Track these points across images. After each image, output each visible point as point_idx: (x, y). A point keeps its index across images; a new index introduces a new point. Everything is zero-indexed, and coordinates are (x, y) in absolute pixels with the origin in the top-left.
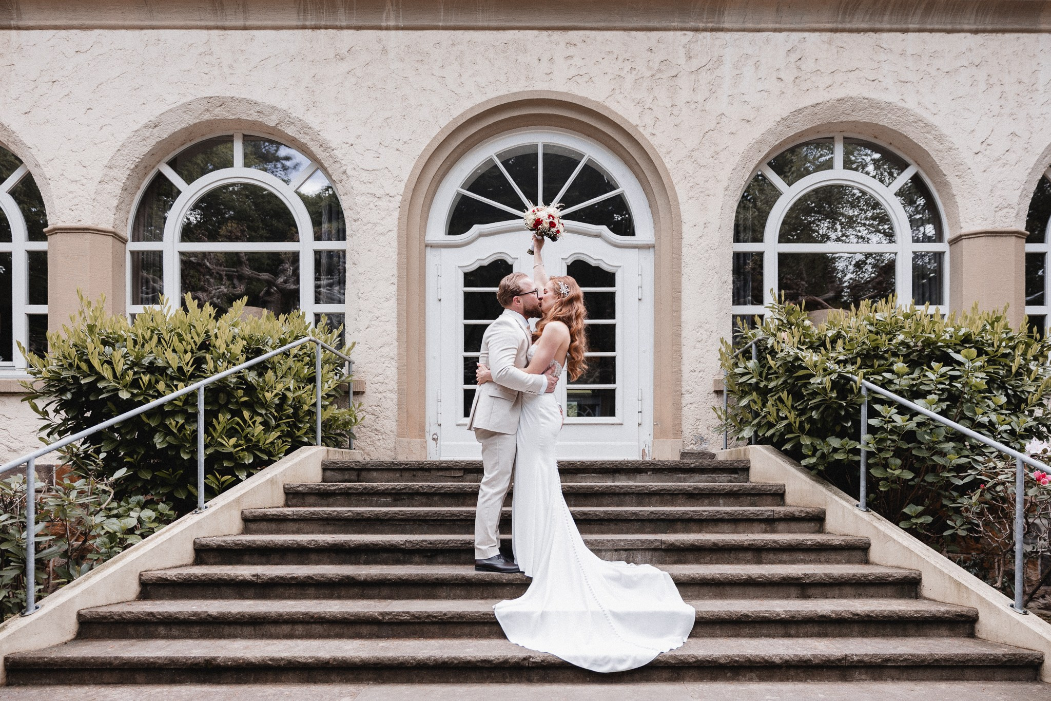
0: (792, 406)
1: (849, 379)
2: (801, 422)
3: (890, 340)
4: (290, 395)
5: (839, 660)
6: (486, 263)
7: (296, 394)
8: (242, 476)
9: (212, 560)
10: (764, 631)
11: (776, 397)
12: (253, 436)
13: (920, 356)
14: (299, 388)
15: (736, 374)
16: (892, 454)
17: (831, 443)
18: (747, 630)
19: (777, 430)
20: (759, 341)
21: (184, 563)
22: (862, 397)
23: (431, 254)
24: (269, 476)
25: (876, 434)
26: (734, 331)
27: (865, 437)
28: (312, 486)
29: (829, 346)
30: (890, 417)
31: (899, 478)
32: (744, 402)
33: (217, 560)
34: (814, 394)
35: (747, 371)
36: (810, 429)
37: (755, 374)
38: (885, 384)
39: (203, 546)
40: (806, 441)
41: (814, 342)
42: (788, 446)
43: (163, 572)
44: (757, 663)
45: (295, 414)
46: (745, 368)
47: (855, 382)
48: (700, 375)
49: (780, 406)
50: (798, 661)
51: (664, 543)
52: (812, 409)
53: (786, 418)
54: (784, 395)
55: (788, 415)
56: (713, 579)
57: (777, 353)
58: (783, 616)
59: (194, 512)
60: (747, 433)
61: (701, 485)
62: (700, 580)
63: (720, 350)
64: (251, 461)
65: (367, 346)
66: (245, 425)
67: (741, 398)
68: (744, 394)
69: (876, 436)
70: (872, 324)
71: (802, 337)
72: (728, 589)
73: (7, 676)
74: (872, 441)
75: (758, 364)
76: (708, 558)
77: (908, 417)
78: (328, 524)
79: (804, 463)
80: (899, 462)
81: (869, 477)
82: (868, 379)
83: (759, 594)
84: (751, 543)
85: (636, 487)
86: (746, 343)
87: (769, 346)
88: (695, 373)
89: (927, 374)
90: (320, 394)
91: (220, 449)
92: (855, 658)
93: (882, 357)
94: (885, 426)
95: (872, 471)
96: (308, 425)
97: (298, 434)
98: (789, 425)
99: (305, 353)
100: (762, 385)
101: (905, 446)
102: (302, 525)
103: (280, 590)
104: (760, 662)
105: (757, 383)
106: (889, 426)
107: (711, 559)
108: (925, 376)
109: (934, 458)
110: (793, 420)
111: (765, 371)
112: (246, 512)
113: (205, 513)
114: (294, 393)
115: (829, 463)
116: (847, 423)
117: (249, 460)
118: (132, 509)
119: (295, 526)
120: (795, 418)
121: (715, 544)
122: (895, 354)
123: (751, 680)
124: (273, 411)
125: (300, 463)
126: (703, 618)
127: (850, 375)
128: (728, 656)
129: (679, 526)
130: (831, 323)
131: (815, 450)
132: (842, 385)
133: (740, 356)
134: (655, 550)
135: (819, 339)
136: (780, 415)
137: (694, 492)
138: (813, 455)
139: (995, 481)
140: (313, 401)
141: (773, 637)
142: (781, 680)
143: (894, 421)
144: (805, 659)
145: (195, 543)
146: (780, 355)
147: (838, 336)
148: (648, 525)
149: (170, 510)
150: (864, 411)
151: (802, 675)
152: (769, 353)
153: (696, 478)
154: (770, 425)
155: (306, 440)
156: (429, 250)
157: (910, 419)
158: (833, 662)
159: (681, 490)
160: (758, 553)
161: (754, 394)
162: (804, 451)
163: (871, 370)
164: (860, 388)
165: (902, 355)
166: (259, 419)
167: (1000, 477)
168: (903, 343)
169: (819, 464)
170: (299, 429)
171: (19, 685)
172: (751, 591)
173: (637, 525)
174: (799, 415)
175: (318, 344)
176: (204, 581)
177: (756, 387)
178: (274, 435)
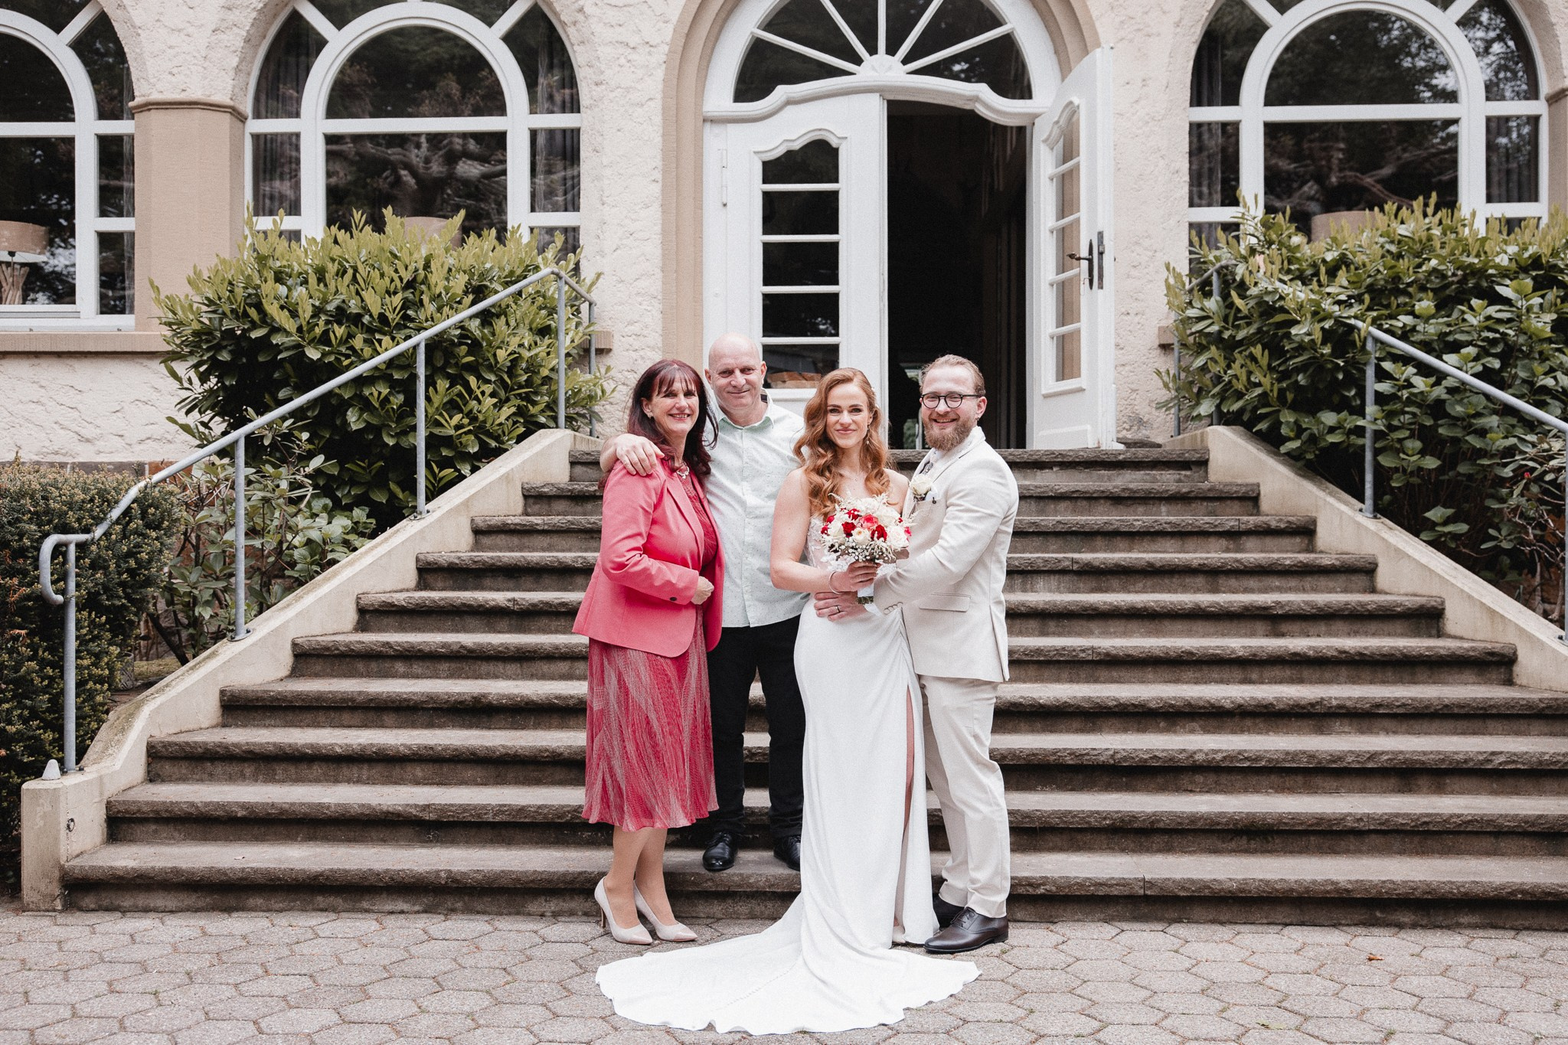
0: (1269, 365)
1: (1352, 328)
2: (1281, 391)
3: (1419, 266)
4: (526, 354)
5: (1312, 705)
6: (797, 146)
7: (533, 353)
8: (465, 469)
9: (440, 584)
10: (1215, 676)
11: (1247, 353)
12: (480, 412)
13: (1459, 291)
14: (536, 344)
15: (1189, 318)
16: (1407, 433)
17: (1323, 419)
18: (1190, 674)
19: (1248, 402)
20: (1226, 267)
21: (406, 587)
22: (1368, 353)
23: (711, 134)
24: (503, 471)
25: (1387, 404)
26: (1191, 252)
27: (1371, 409)
28: (562, 486)
29: (1323, 278)
30: (1407, 380)
31: (1420, 469)
32: (1200, 362)
33: (447, 584)
34: (1301, 348)
35: (1205, 314)
36: (1294, 401)
37: (1216, 319)
38: (1405, 335)
39: (429, 563)
40: (1288, 417)
41: (1304, 270)
42: (1263, 426)
43: (388, 595)
44: (1200, 708)
45: (529, 383)
46: (1202, 309)
47: (1359, 330)
48: (1137, 319)
49: (1252, 367)
50: (1257, 706)
51: (1077, 563)
52: (1298, 370)
53: (1259, 385)
54: (1257, 350)
55: (1263, 380)
56: (1145, 609)
57: (1248, 289)
58: (1241, 654)
59: (412, 517)
60: (1206, 408)
61: (1132, 486)
62: (1127, 610)
63: (1166, 280)
64: (476, 449)
65: (615, 278)
66: (470, 397)
67: (1199, 353)
68: (1201, 349)
69: (1385, 408)
70: (1392, 242)
71: (1286, 262)
72: (1166, 623)
73: (223, 715)
74: (1380, 415)
75: (1221, 303)
76: (1141, 585)
77: (1433, 380)
78: (592, 538)
79: (1283, 449)
80: (1418, 444)
81: (1377, 467)
82: (1380, 327)
83: (1212, 630)
84: (1202, 562)
85: (1036, 487)
86: (1205, 271)
87: (1238, 278)
88: (1126, 318)
89: (1466, 316)
90: (563, 352)
91: (437, 431)
92: (1334, 703)
93: (1405, 293)
94: (1400, 394)
95: (1379, 458)
96: (546, 398)
97: (533, 410)
98: (1264, 395)
99: (538, 292)
100: (1226, 335)
101: (1429, 422)
102: (555, 540)
103: (544, 622)
104: (1204, 707)
105: (1220, 332)
106: (1405, 394)
107: (1144, 587)
108: (1464, 320)
109: (1467, 438)
110: (1269, 387)
111: (1231, 315)
112: (479, 522)
113: (429, 519)
114: (529, 350)
115: (1322, 450)
116: (1349, 391)
117: (474, 449)
118: (317, 515)
119: (545, 541)
120: (1272, 384)
121: (1150, 565)
122: (1423, 288)
123: (1192, 731)
124: (506, 377)
125: (541, 453)
126: (1129, 656)
127: (1352, 321)
128: (1161, 699)
129: (1099, 542)
130: (1334, 240)
131: (1299, 431)
132: (1341, 337)
133: (1195, 292)
134: (1064, 572)
135: (1314, 265)
136: (1252, 379)
137: (1123, 495)
138: (1298, 437)
139: (1545, 467)
140: (554, 362)
141: (1228, 682)
142: (1233, 732)
143: (1410, 385)
144: (1264, 703)
145: (418, 560)
146: (1253, 291)
147: (1343, 261)
148: (1052, 540)
149: (368, 517)
150: (1370, 372)
151: (1261, 725)
152: (1236, 289)
153: (1127, 476)
154: (1239, 395)
155: (542, 420)
156: (708, 125)
157: (1437, 383)
158: (1303, 707)
159: (1103, 492)
160: (1213, 575)
161: (1213, 348)
162: (1284, 431)
163: (1386, 312)
164: (1365, 338)
165: (1432, 290)
166: (488, 389)
167: (1553, 463)
168: (1435, 270)
169: (1306, 452)
170: (534, 403)
171: (237, 726)
172: (1199, 626)
173: (1037, 541)
174: (1279, 381)
175: (561, 278)
176: (444, 607)
177: (1217, 339)
178: (507, 411)
